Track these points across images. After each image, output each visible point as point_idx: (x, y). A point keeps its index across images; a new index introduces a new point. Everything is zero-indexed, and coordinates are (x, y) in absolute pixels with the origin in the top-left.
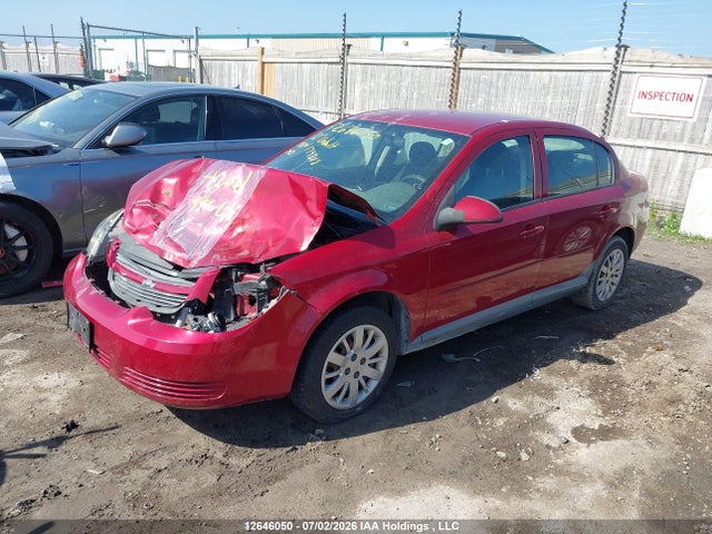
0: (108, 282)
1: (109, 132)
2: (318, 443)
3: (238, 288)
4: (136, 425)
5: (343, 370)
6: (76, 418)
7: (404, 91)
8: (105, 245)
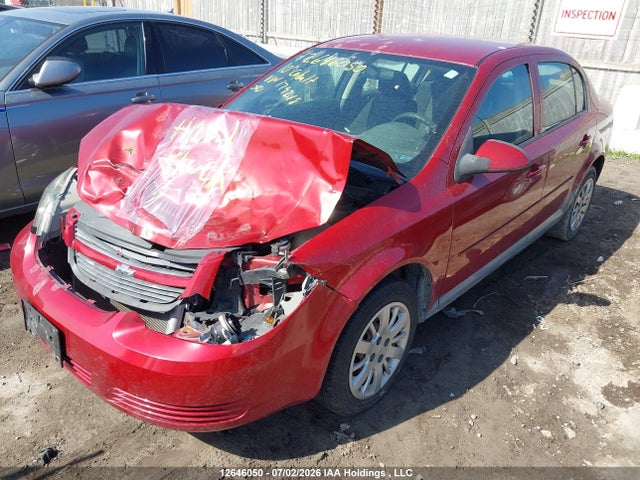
0: (69, 266)
1: (36, 69)
2: (350, 445)
3: (247, 277)
4: (130, 442)
5: (368, 357)
6: (52, 441)
7: (327, 12)
8: (59, 218)
